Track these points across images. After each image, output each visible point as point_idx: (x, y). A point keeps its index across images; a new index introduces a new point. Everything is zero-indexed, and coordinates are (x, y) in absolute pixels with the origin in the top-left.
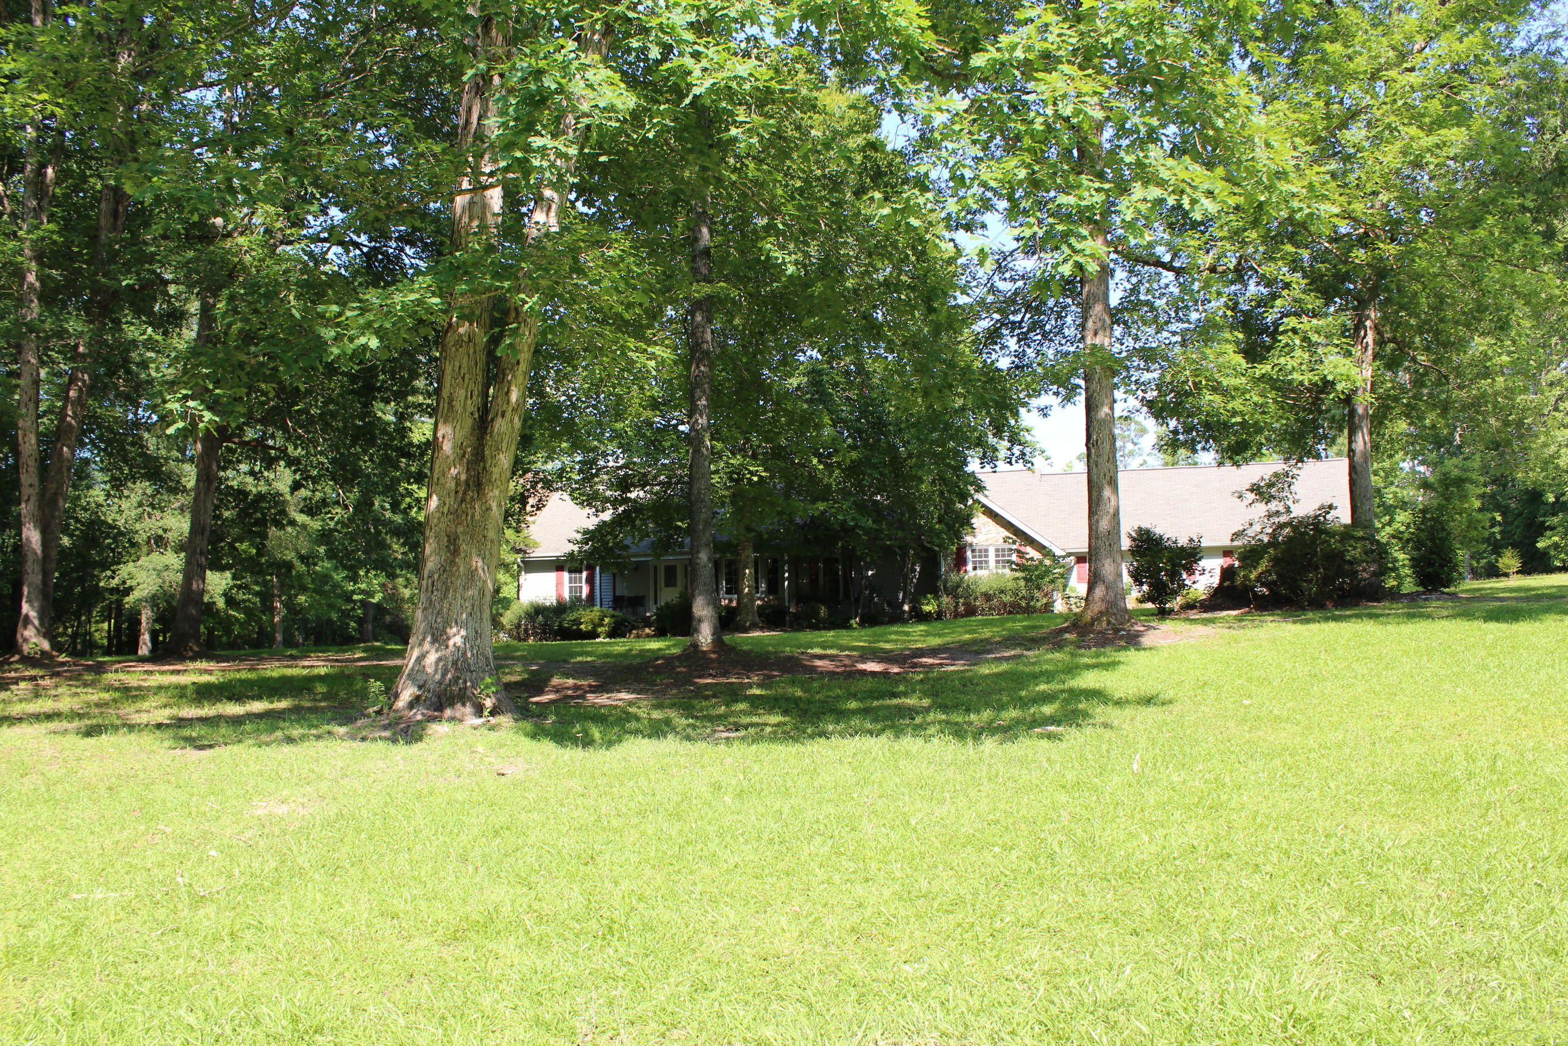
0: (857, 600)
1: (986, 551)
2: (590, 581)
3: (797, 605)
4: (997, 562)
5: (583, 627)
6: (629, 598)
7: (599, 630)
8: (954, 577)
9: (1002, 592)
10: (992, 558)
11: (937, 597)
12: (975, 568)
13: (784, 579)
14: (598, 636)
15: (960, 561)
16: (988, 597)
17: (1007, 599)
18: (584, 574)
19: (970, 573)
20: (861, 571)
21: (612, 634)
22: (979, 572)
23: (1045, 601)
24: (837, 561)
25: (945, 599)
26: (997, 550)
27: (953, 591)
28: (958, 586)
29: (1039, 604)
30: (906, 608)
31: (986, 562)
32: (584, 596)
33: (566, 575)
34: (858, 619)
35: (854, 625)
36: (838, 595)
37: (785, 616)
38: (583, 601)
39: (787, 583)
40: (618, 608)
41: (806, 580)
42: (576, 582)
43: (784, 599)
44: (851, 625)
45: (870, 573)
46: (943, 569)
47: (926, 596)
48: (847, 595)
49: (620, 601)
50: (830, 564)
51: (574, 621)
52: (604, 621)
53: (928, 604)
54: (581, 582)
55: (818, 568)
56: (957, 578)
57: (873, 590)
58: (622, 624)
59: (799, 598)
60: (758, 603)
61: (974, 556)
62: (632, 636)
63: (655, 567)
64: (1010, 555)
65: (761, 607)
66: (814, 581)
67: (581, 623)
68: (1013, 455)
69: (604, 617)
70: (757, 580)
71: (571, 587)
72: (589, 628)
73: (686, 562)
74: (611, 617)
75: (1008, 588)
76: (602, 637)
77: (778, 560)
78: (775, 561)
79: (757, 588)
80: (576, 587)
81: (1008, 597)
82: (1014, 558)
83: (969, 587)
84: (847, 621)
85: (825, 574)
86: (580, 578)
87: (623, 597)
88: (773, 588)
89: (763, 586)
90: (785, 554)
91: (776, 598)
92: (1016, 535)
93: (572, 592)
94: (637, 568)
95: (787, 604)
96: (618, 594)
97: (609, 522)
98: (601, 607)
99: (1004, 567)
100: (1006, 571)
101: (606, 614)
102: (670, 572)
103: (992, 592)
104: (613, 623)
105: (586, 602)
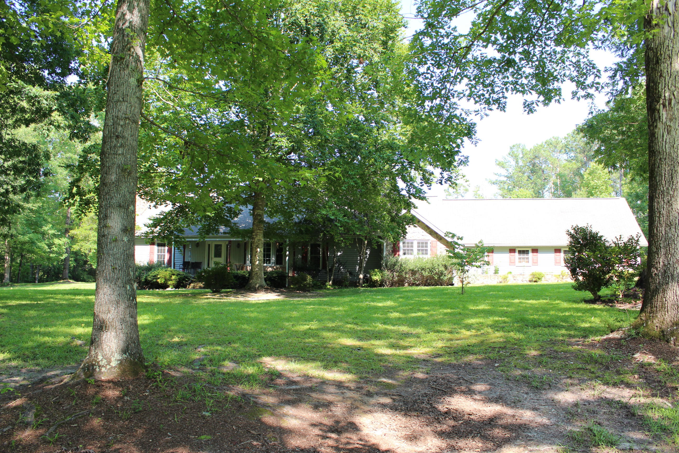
0: (331, 270)
1: (412, 243)
2: (170, 251)
3: (293, 271)
4: (419, 250)
5: (159, 280)
6: (192, 263)
7: (170, 283)
8: (392, 259)
9: (423, 269)
10: (415, 248)
11: (381, 271)
12: (404, 254)
13: (286, 256)
14: (168, 287)
15: (395, 250)
16: (413, 272)
17: (426, 274)
18: (166, 248)
19: (402, 257)
20: (334, 252)
21: (177, 286)
22: (408, 256)
23: (449, 276)
24: (319, 246)
25: (386, 273)
26: (418, 243)
27: (392, 268)
28: (395, 265)
29: (445, 278)
30: (361, 276)
31: (412, 250)
32: (166, 261)
33: (156, 247)
34: (331, 283)
35: (328, 287)
36: (319, 267)
37: (285, 280)
38: (164, 264)
39: (287, 258)
40: (183, 269)
41: (300, 256)
42: (161, 252)
43: (285, 268)
44: (326, 286)
45: (339, 254)
46: (385, 253)
47: (374, 270)
48: (324, 267)
49: (186, 265)
50: (315, 247)
51: (155, 276)
52: (173, 277)
53: (375, 275)
54: (164, 252)
55: (307, 249)
56: (394, 260)
57: (340, 264)
58: (184, 279)
59: (295, 267)
60: (270, 269)
61: (404, 247)
62: (190, 287)
63: (209, 245)
64: (426, 247)
65: (271, 272)
66: (304, 257)
67: (159, 278)
68: (443, 178)
69: (174, 275)
70: (269, 256)
71: (158, 255)
72: (163, 282)
73: (227, 243)
74: (178, 275)
75: (427, 267)
76: (171, 287)
77: (282, 243)
78: (281, 244)
79: (269, 260)
80: (161, 255)
81: (427, 273)
82: (429, 248)
83: (401, 265)
84: (324, 283)
85: (311, 253)
86: (164, 250)
87: (189, 262)
88: (279, 261)
89: (273, 259)
90: (287, 240)
91: (281, 267)
92: (430, 234)
93: (158, 258)
94: (198, 245)
95: (287, 271)
96: (186, 260)
97: (170, 213)
98: (174, 268)
99: (423, 254)
100: (424, 256)
101: (175, 273)
102: (218, 248)
103: (416, 269)
104: (179, 279)
105: (166, 265)
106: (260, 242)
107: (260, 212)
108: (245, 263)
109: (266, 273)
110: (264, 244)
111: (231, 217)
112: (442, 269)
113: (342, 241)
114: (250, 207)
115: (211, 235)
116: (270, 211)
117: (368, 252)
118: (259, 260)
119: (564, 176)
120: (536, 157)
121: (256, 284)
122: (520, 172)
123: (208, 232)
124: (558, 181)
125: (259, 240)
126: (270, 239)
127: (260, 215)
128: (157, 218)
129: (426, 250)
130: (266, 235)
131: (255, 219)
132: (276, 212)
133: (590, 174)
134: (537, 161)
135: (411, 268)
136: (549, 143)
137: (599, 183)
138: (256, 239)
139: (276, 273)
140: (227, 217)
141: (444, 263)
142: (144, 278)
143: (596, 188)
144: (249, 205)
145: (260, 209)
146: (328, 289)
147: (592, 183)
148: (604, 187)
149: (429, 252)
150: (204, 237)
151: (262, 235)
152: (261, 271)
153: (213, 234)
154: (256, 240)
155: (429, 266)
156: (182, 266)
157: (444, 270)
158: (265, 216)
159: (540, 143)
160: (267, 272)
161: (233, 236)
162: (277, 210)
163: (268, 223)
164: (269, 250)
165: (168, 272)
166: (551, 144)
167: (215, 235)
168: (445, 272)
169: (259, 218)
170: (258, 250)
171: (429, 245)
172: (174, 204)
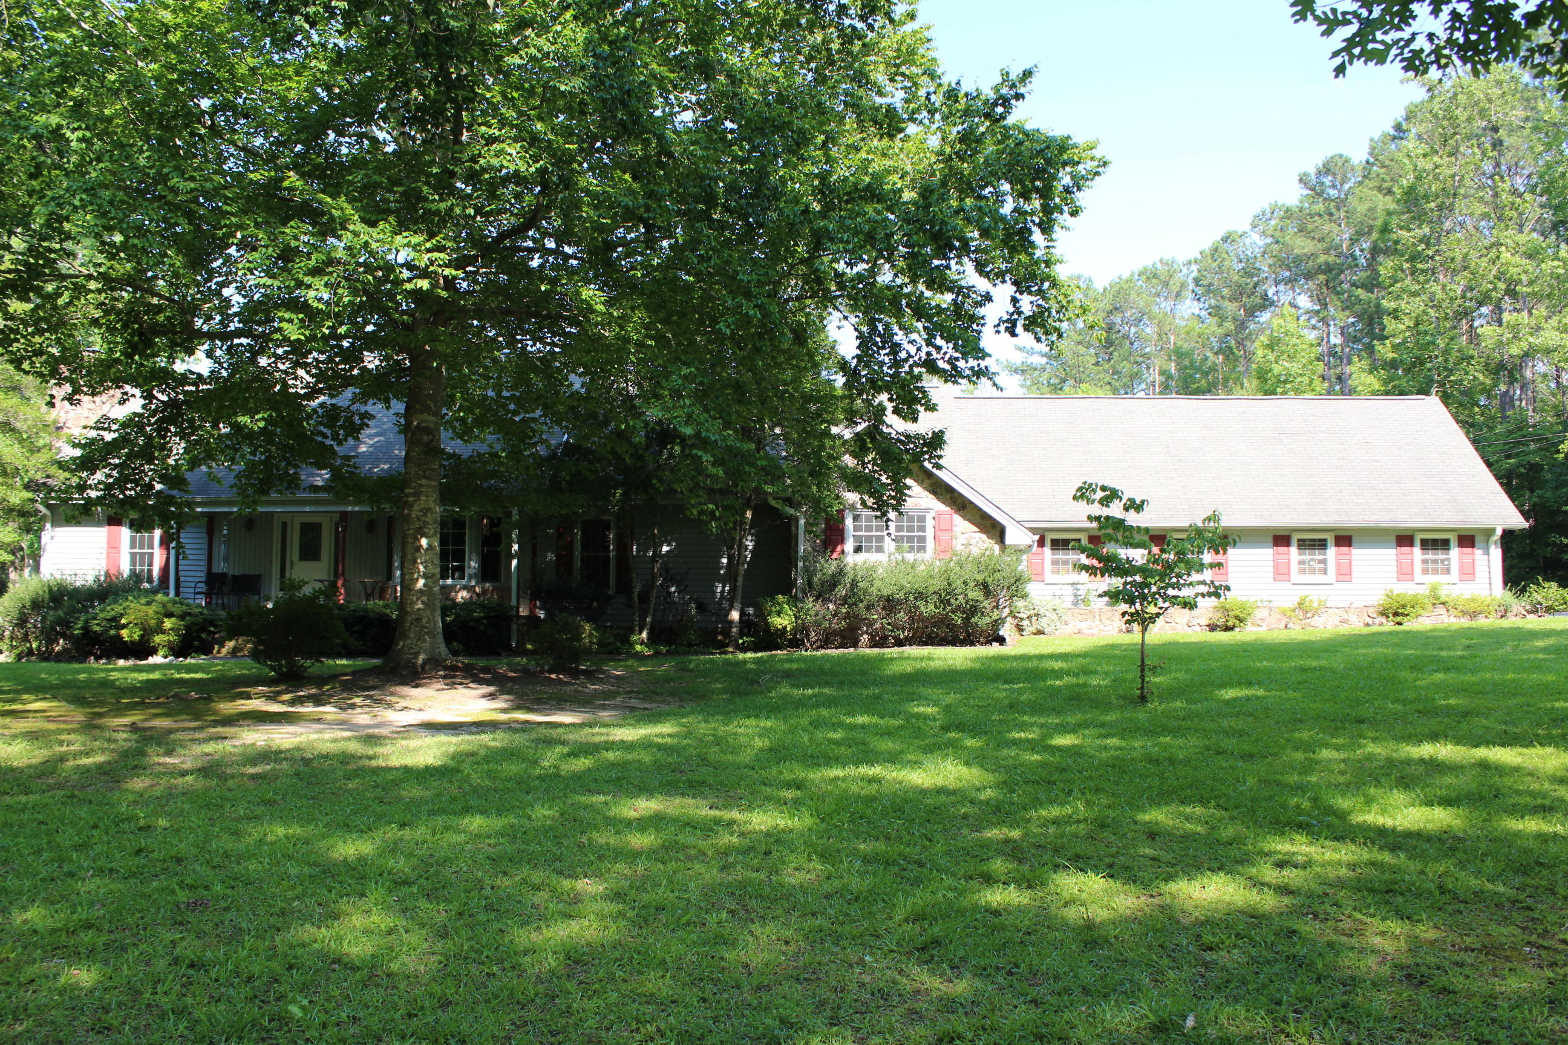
0: (644, 597)
2: (167, 543)
3: (532, 600)
4: (899, 539)
5: (124, 633)
6: (235, 577)
7: (158, 639)
8: (823, 564)
9: (920, 596)
10: (889, 533)
11: (794, 600)
12: (858, 550)
13: (511, 557)
14: (153, 651)
15: (832, 538)
16: (890, 604)
17: (928, 609)
19: (851, 558)
21: (180, 650)
23: (993, 617)
24: (607, 524)
25: (810, 604)
26: (899, 519)
27: (826, 590)
28: (834, 582)
29: (984, 622)
30: (735, 615)
31: (881, 539)
32: (155, 571)
33: (125, 532)
34: (644, 635)
35: (638, 648)
36: (608, 587)
37: (509, 628)
38: (150, 580)
39: (514, 562)
40: (208, 595)
41: (551, 557)
42: (142, 547)
43: (509, 590)
44: (632, 645)
45: (665, 549)
46: (801, 549)
47: (773, 599)
48: (624, 586)
49: (214, 583)
50: (595, 531)
51: (113, 619)
52: (168, 624)
53: (779, 614)
54: (151, 547)
55: (573, 535)
56: (832, 567)
57: (670, 579)
58: (203, 628)
59: (534, 589)
60: (462, 596)
61: (856, 529)
62: (224, 651)
63: (285, 524)
64: (922, 529)
65: (467, 605)
66: (564, 561)
67: (124, 626)
68: (1020, 313)
69: (170, 615)
70: (460, 556)
71: (133, 556)
72: (136, 637)
73: (337, 517)
74: (182, 617)
75: (931, 589)
76: (161, 653)
77: (500, 520)
78: (494, 523)
79: (461, 569)
80: (142, 555)
81: (931, 607)
82: (929, 533)
83: (854, 584)
84: (625, 640)
85: (585, 547)
86: (151, 539)
87: (224, 575)
88: (491, 569)
89: (473, 565)
90: (515, 511)
91: (494, 589)
92: (934, 492)
93: (133, 563)
94: (250, 523)
95: (514, 603)
96: (215, 570)
97: (133, 422)
98: (177, 594)
99: (911, 549)
100: (919, 556)
101: (177, 609)
102: (311, 533)
103: (901, 595)
104: (187, 628)
105: (156, 583)
106: (429, 518)
107: (430, 419)
108: (390, 576)
109: (449, 607)
110: (443, 524)
111: (335, 437)
112: (975, 594)
113: (712, 513)
114: (399, 406)
115: (274, 496)
116: (463, 420)
117: (750, 545)
118: (425, 576)
119: (1188, 354)
120: (1116, 309)
121: (417, 654)
122: (1079, 343)
123: (264, 488)
124: (1173, 368)
125: (426, 511)
126: (462, 508)
127: (427, 431)
128: (92, 442)
129: (922, 539)
130: (446, 495)
131: (410, 444)
132: (480, 422)
133: (1270, 347)
134: (1117, 319)
135: (885, 592)
136: (1150, 275)
137: (1295, 368)
138: (416, 507)
139: (483, 607)
140: (325, 436)
141: (980, 577)
142: (80, 624)
143: (1285, 382)
144: (393, 402)
145: (426, 409)
146: (639, 656)
147: (1277, 369)
148: (1306, 380)
149: (930, 543)
150: (255, 502)
151: (435, 495)
152: (433, 610)
153: (280, 492)
154: (415, 512)
155: (937, 584)
156: (202, 588)
157: (981, 598)
158: (445, 435)
159: (1126, 275)
160: (455, 605)
161: (341, 499)
162: (483, 416)
163: (454, 455)
164: (460, 540)
165: (154, 607)
166: (1155, 276)
167: (290, 497)
168: (986, 603)
169: (426, 438)
170: (424, 542)
171: (929, 523)
172: (149, 396)
